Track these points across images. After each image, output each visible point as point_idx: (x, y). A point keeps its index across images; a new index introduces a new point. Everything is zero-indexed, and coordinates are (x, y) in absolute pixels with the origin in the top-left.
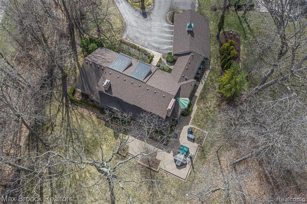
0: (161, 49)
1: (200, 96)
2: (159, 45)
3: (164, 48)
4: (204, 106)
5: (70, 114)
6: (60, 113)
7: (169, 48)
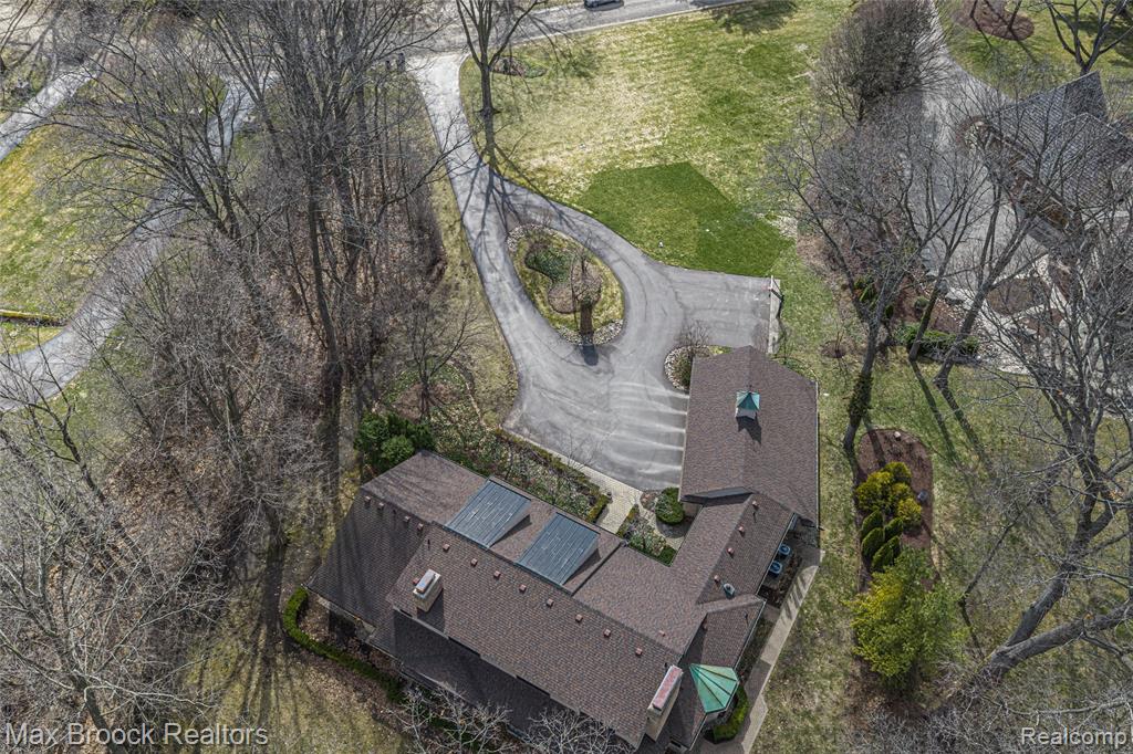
0: (640, 475)
1: (778, 666)
2: (634, 461)
3: (649, 472)
4: (796, 706)
5: (273, 694)
6: (238, 686)
7: (670, 472)
